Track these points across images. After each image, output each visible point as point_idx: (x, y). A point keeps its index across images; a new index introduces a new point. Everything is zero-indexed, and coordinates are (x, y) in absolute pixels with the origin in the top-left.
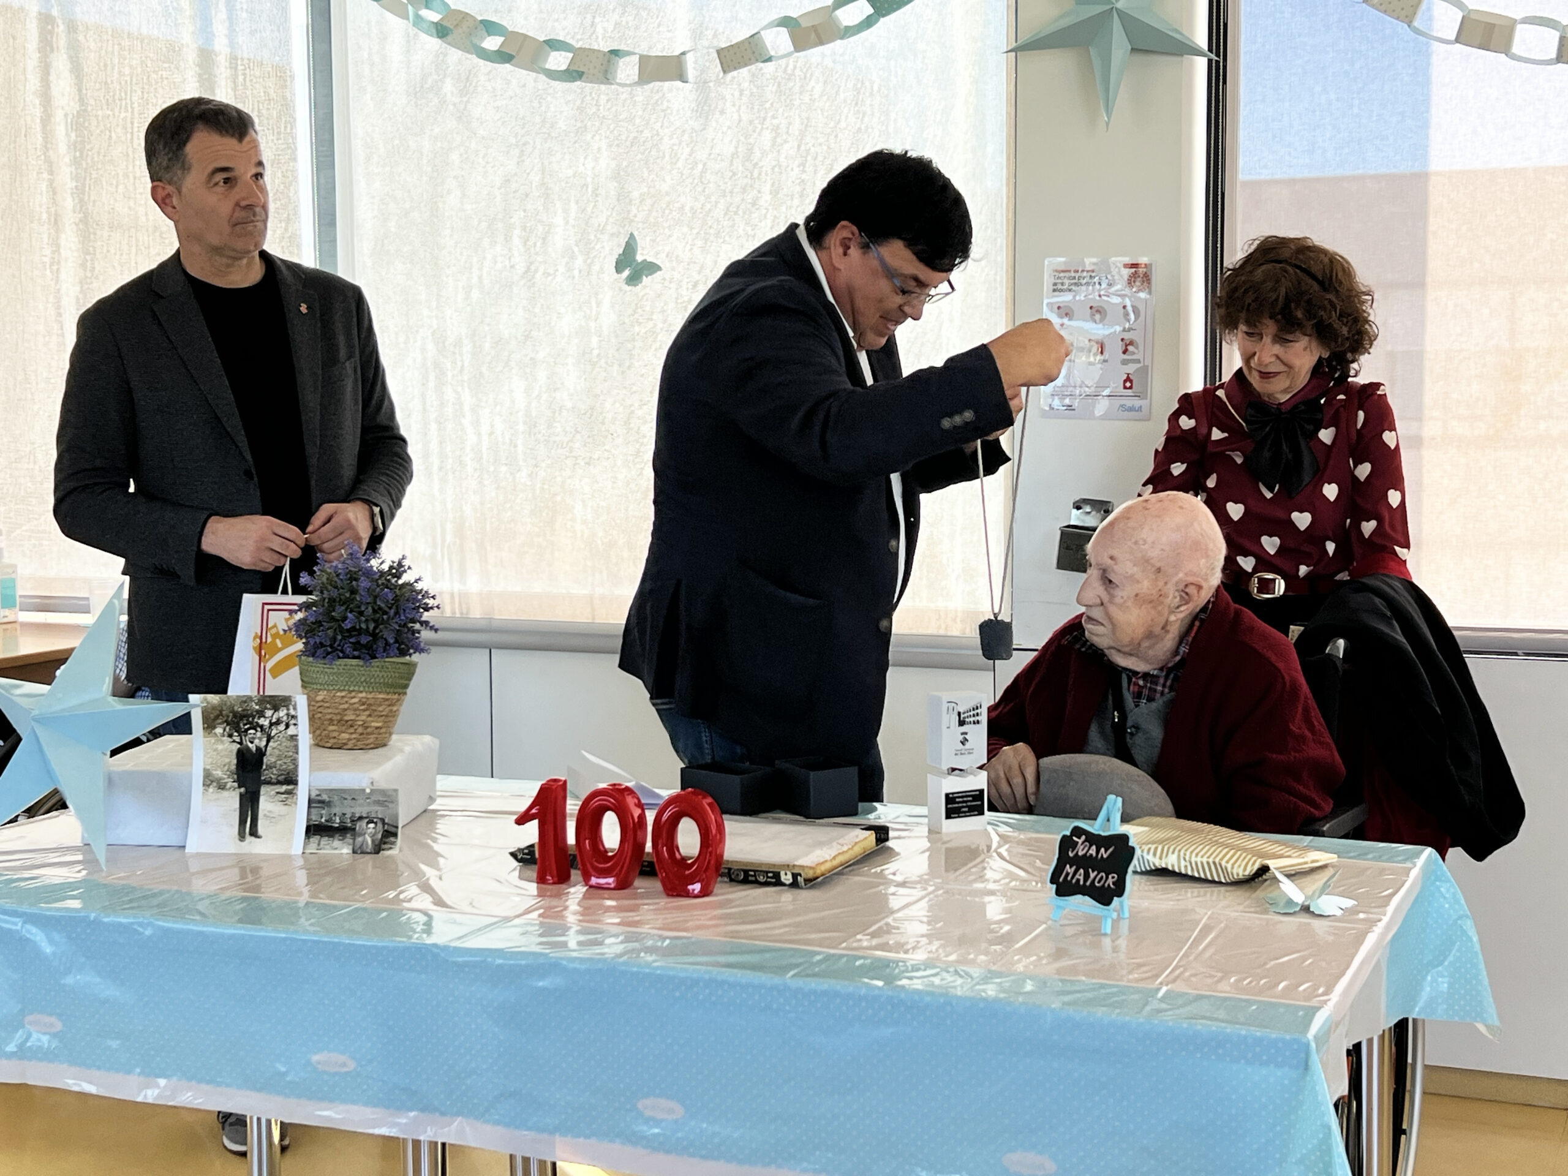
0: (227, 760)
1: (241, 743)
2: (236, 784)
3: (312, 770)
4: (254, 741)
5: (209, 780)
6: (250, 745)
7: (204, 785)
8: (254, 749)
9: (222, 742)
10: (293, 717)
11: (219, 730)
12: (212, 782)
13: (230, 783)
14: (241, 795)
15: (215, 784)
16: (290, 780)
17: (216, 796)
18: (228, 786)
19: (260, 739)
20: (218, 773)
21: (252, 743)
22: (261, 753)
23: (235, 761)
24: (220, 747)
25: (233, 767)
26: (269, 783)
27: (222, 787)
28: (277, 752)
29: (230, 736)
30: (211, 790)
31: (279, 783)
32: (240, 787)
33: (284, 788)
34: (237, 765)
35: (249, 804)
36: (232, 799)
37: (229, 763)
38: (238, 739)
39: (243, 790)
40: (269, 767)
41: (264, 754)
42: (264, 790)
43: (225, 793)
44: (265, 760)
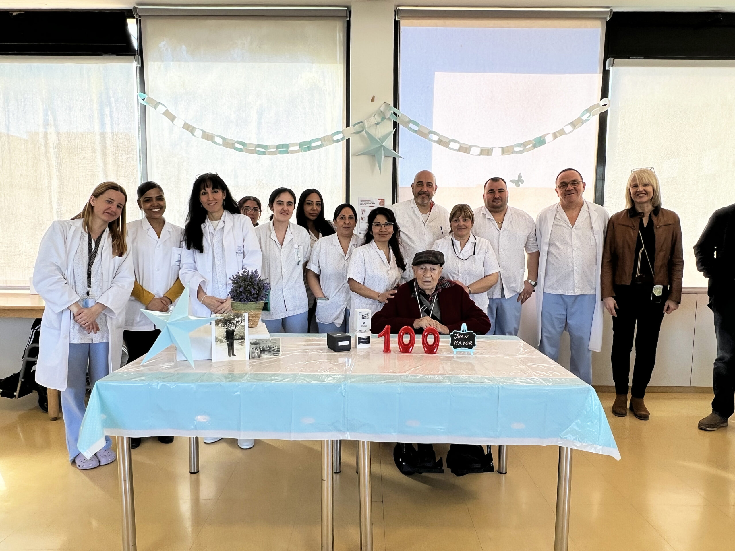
0: (223, 334)
1: (227, 328)
2: (226, 341)
3: (249, 334)
4: (232, 327)
5: (217, 340)
6: (230, 329)
7: (216, 341)
8: (231, 330)
9: (221, 329)
10: (244, 320)
11: (220, 325)
12: (218, 340)
13: (224, 340)
14: (228, 344)
15: (219, 341)
16: (243, 338)
17: (220, 344)
18: (224, 341)
19: (233, 327)
20: (220, 338)
21: (230, 328)
22: (233, 331)
23: (225, 334)
24: (220, 330)
25: (225, 336)
26: (236, 339)
27: (222, 342)
28: (238, 330)
29: (224, 326)
30: (218, 343)
31: (239, 339)
32: (227, 341)
33: (241, 341)
34: (226, 335)
35: (231, 346)
36: (225, 345)
37: (224, 334)
38: (226, 327)
39: (228, 342)
40: (236, 335)
41: (234, 331)
42: (235, 342)
43: (222, 344)
44: (235, 333)
